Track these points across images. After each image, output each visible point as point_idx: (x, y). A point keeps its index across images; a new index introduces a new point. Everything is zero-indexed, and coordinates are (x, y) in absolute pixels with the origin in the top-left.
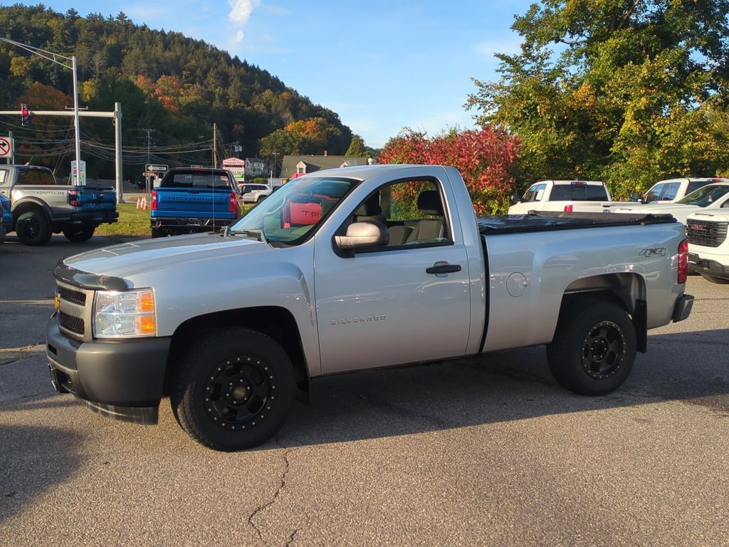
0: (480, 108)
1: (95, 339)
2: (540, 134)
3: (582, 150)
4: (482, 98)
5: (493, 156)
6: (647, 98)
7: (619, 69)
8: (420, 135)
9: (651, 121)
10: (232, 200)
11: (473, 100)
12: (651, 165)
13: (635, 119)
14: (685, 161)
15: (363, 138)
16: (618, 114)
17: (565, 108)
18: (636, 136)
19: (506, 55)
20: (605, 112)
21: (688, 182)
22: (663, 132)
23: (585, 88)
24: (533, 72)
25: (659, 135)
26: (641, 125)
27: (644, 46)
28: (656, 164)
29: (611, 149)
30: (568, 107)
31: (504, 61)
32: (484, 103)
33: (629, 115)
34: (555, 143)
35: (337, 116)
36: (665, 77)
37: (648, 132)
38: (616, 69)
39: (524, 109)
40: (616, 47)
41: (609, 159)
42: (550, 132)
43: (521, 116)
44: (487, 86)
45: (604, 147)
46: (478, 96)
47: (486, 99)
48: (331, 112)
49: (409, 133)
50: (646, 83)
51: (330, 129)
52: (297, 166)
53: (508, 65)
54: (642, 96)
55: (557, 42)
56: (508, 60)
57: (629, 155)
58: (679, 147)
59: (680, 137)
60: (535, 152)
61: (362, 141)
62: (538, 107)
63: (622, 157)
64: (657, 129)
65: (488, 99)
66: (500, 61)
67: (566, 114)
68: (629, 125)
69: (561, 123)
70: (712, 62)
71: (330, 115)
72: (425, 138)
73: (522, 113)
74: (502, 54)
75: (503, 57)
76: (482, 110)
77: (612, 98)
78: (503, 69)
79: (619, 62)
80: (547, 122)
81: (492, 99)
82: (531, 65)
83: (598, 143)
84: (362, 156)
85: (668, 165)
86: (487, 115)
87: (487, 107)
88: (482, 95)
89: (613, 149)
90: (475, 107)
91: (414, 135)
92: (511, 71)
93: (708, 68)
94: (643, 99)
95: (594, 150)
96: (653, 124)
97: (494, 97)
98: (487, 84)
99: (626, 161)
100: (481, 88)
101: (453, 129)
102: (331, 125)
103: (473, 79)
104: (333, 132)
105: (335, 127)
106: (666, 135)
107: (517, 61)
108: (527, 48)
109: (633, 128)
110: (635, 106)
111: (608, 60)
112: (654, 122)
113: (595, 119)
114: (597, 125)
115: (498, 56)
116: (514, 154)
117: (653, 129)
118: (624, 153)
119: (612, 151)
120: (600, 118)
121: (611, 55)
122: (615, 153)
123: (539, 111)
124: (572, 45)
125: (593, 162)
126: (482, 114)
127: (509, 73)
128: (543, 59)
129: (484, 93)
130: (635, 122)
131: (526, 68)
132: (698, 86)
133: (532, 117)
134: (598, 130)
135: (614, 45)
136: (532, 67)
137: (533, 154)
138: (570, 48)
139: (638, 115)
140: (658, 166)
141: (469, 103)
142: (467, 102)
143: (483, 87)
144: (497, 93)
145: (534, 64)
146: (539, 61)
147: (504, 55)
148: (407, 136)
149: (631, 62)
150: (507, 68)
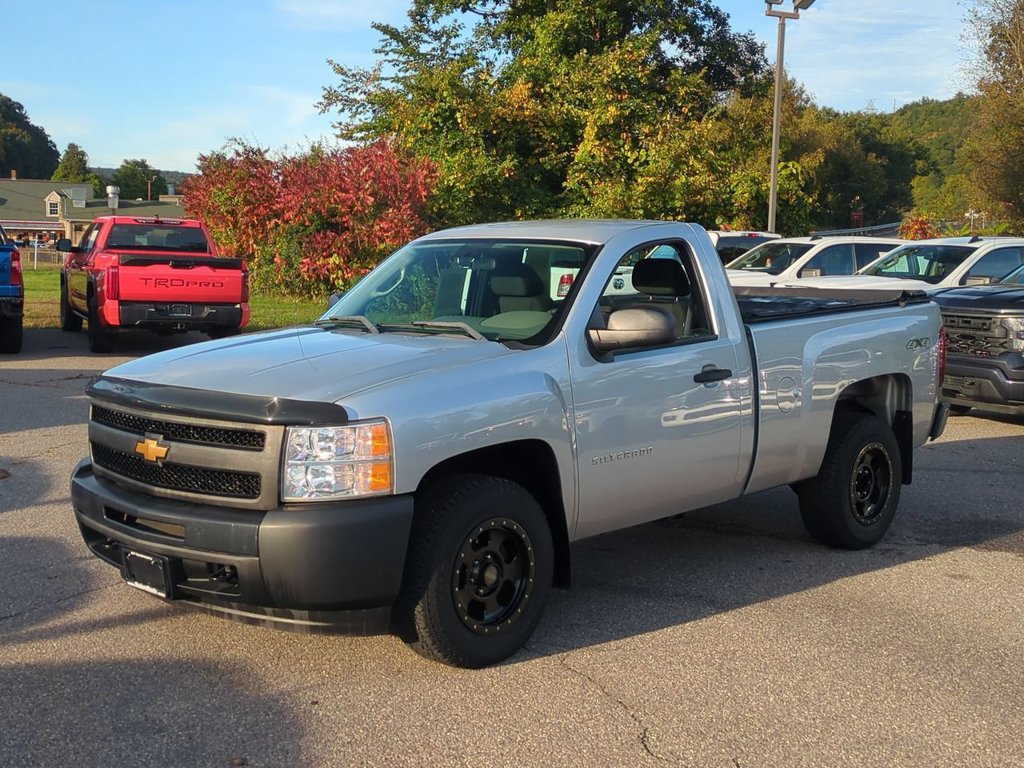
0: (342, 110)
1: (281, 504)
2: (460, 156)
3: (524, 185)
4: (346, 93)
5: (395, 193)
6: (617, 107)
7: (565, 59)
8: (259, 152)
9: (621, 142)
10: (15, 264)
11: (331, 97)
12: (631, 210)
13: (600, 139)
14: (678, 204)
15: (83, 149)
16: (572, 131)
17: (493, 117)
18: (601, 164)
19: (392, 25)
20: (552, 126)
21: (717, 238)
22: (636, 160)
23: (521, 89)
24: (434, 56)
25: (632, 164)
26: (607, 148)
27: (596, 26)
28: (638, 208)
29: (564, 184)
30: (498, 116)
31: (388, 37)
32: (349, 103)
33: (590, 132)
34: (486, 172)
35: (21, 107)
36: (642, 77)
37: (616, 158)
38: (561, 59)
39: (436, 116)
40: (563, 25)
41: (563, 199)
42: (477, 155)
43: (430, 127)
44: (354, 75)
45: (553, 181)
46: (340, 90)
47: (352, 96)
48: (10, 100)
49: (241, 150)
50: (615, 85)
51: (10, 131)
52: (46, 200)
53: (394, 44)
54: (609, 103)
55: (464, 11)
56: (394, 34)
57: (591, 194)
58: (666, 183)
59: (670, 167)
60: (453, 187)
61: (83, 154)
62: (458, 115)
63: (583, 196)
64: (629, 154)
65: (356, 96)
66: (380, 35)
67: (495, 126)
68: (588, 147)
69: (491, 141)
70: (686, 56)
71: (7, 106)
72: (268, 157)
73: (433, 123)
74: (384, 24)
75: (385, 30)
76: (347, 113)
77: (562, 105)
78: (387, 49)
79: (567, 50)
80: (472, 139)
81: (363, 96)
82: (432, 46)
83: (544, 172)
84: (84, 181)
85: (654, 210)
86: (357, 122)
87: (354, 109)
88: (347, 89)
89: (569, 184)
90: (335, 108)
91: (249, 151)
92: (400, 53)
93: (680, 64)
94: (612, 109)
95: (540, 184)
96: (623, 146)
97: (365, 93)
98: (354, 72)
99: (587, 203)
100: (344, 77)
101: (316, 145)
102: (10, 123)
103: (330, 62)
104: (13, 136)
105: (17, 127)
106: (641, 165)
107: (409, 37)
108: (418, 17)
109: (595, 152)
110: (599, 118)
111: (550, 45)
112: (625, 144)
113: (539, 137)
114: (542, 146)
115: (378, 27)
116: (427, 187)
117: (623, 155)
118: (585, 191)
119: (566, 187)
120: (546, 135)
121: (555, 37)
122: (571, 190)
123: (459, 120)
124: (485, 16)
125: (541, 203)
126: (348, 120)
127: (396, 56)
128: (449, 37)
129: (349, 86)
130: (597, 143)
131: (424, 49)
132: (686, 92)
133: (449, 130)
134: (544, 153)
135: (559, 23)
136: (434, 49)
137: (449, 189)
138: (483, 21)
139: (603, 133)
140: (641, 212)
141: (325, 102)
142: (322, 100)
143: (347, 76)
144: (371, 88)
145: (436, 44)
146: (444, 39)
147: (388, 26)
148: (238, 154)
149: (585, 51)
150: (393, 47)
